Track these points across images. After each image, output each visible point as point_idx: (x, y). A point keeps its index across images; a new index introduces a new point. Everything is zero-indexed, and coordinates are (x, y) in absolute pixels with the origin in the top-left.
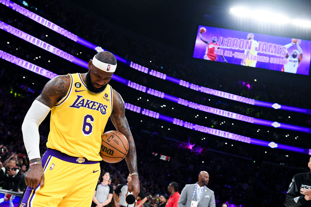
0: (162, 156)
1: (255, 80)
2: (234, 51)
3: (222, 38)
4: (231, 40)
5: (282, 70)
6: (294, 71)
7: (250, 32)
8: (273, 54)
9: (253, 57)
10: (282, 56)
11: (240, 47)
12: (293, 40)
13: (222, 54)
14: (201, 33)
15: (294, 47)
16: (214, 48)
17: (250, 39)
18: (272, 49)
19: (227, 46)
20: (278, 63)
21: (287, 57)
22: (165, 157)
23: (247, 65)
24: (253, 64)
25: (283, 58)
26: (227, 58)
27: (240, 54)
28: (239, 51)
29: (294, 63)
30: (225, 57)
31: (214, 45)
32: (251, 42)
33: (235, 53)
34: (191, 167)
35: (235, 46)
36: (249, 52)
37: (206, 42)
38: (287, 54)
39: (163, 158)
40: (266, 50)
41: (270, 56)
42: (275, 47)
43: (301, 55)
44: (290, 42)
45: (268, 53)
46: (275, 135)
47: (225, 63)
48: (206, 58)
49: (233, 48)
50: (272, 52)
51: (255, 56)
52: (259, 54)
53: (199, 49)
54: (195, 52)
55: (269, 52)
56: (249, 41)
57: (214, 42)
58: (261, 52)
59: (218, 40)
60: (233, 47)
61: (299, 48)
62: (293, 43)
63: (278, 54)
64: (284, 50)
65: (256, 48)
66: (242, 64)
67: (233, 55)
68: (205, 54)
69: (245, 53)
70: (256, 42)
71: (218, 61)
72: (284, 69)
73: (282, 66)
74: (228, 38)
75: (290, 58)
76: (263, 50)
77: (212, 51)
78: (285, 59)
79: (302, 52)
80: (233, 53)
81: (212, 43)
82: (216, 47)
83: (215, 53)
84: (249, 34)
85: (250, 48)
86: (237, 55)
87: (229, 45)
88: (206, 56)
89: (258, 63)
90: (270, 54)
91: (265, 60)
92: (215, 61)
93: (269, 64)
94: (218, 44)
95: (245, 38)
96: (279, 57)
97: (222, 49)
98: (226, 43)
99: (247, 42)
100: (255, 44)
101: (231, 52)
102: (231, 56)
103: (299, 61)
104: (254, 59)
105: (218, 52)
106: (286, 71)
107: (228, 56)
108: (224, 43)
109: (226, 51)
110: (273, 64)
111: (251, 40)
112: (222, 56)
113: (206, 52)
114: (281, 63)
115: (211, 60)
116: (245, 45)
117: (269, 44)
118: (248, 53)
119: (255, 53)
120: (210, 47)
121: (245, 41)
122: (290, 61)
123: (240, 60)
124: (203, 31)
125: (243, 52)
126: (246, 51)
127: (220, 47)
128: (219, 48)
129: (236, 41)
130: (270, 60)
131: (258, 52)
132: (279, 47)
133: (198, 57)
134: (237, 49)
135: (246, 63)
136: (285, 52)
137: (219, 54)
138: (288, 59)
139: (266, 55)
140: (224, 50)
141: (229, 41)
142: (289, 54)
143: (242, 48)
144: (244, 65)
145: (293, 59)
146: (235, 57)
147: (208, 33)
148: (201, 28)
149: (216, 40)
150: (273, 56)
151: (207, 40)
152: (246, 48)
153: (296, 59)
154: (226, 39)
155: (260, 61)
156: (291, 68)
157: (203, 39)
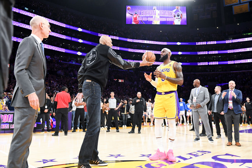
0: (119, 80)
1: (161, 31)
2: (147, 17)
3: (140, 11)
4: (145, 11)
5: (173, 24)
6: (179, 23)
7: (154, 6)
8: (168, 16)
9: (158, 19)
10: (172, 16)
11: (150, 15)
12: (176, 7)
13: (141, 20)
14: (128, 10)
15: (177, 11)
16: (137, 17)
17: (154, 9)
18: (167, 13)
19: (144, 15)
21: (175, 16)
22: (121, 80)
23: (155, 24)
24: (158, 23)
25: (173, 17)
26: (144, 21)
27: (151, 18)
28: (150, 17)
29: (179, 19)
32: (155, 11)
33: (148, 18)
34: (135, 83)
35: (147, 14)
36: (155, 16)
37: (132, 15)
38: (175, 15)
39: (120, 81)
40: (163, 14)
41: (166, 17)
42: (168, 12)
43: (182, 14)
47: (144, 24)
48: (133, 23)
51: (159, 19)
52: (160, 17)
53: (128, 19)
54: (127, 21)
55: (165, 15)
56: (154, 11)
57: (136, 14)
58: (161, 16)
59: (138, 12)
60: (147, 15)
62: (176, 9)
63: (170, 16)
64: (173, 13)
65: (158, 14)
66: (152, 24)
67: (147, 19)
69: (153, 17)
71: (140, 24)
72: (174, 23)
76: (162, 14)
77: (135, 19)
78: (174, 18)
79: (181, 13)
81: (135, 15)
82: (138, 16)
83: (138, 20)
84: (154, 7)
85: (155, 14)
86: (150, 19)
87: (144, 14)
89: (161, 22)
90: (166, 16)
91: (164, 20)
92: (138, 24)
93: (166, 22)
94: (138, 14)
95: (152, 9)
96: (171, 17)
97: (141, 17)
99: (154, 12)
100: (158, 12)
102: (147, 20)
103: (181, 18)
104: (159, 20)
108: (141, 13)
110: (168, 21)
112: (141, 21)
113: (133, 20)
114: (172, 20)
115: (136, 24)
116: (152, 13)
117: (165, 11)
119: (158, 17)
120: (134, 17)
121: (152, 11)
122: (176, 18)
123: (151, 22)
124: (129, 8)
126: (154, 16)
127: (139, 16)
129: (147, 12)
130: (166, 20)
131: (160, 16)
132: (170, 12)
133: (129, 23)
134: (149, 16)
135: (154, 23)
136: (173, 14)
137: (140, 20)
139: (164, 17)
140: (142, 17)
141: (144, 12)
142: (176, 15)
143: (151, 15)
144: (154, 24)
145: (178, 17)
146: (149, 20)
147: (132, 10)
148: (128, 7)
150: (168, 17)
151: (132, 14)
152: (153, 15)
153: (179, 17)
154: (142, 11)
155: (162, 20)
156: (177, 22)
157: (130, 13)
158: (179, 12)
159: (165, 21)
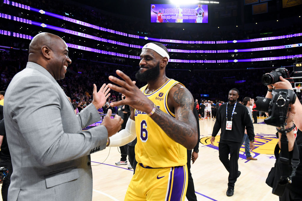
1: (184, 29)
2: (171, 16)
3: (164, 9)
5: (196, 22)
6: (201, 22)
8: (190, 14)
9: (181, 17)
10: (195, 15)
11: (174, 13)
12: (199, 5)
14: (153, 8)
15: (199, 9)
16: (161, 15)
18: (189, 11)
19: (167, 13)
20: (193, 19)
21: (197, 15)
23: (178, 22)
24: (181, 21)
25: (195, 16)
29: (200, 18)
30: (167, 19)
31: (161, 14)
32: (179, 9)
37: (156, 13)
38: (197, 13)
40: (186, 13)
41: (189, 16)
43: (203, 13)
44: (197, 7)
45: (188, 14)
46: (197, 56)
47: (167, 23)
48: (158, 21)
49: (170, 14)
50: (190, 13)
51: (182, 17)
52: (183, 15)
53: (153, 18)
54: (151, 19)
57: (160, 12)
58: (184, 14)
59: (162, 11)
61: (202, 9)
62: (199, 7)
63: (193, 14)
65: (182, 12)
66: (176, 22)
67: (171, 18)
68: (156, 20)
69: (177, 16)
70: (181, 9)
73: (195, 20)
74: (167, 9)
75: (198, 15)
77: (160, 17)
79: (203, 11)
80: (171, 17)
81: (159, 13)
82: (162, 15)
83: (162, 18)
85: (178, 13)
86: (173, 18)
88: (157, 20)
89: (184, 20)
90: (189, 14)
91: (187, 18)
92: (162, 23)
93: (189, 20)
94: (162, 13)
96: (194, 16)
97: (165, 15)
98: (166, 12)
101: (170, 16)
102: (170, 19)
103: (203, 16)
104: (182, 18)
105: (163, 18)
106: (197, 22)
107: (169, 19)
109: (167, 16)
110: (191, 19)
111: (178, 8)
113: (157, 19)
114: (194, 19)
115: (160, 22)
117: (187, 9)
118: (178, 15)
120: (158, 16)
122: (198, 17)
123: (175, 20)
124: (153, 7)
125: (175, 15)
126: (177, 14)
128: (163, 15)
129: (171, 10)
130: (189, 18)
132: (192, 10)
133: (154, 22)
134: (172, 14)
136: (196, 12)
137: (164, 18)
138: (198, 16)
139: (187, 15)
140: (166, 16)
141: (168, 11)
142: (198, 13)
143: (175, 13)
144: (177, 22)
145: (200, 15)
146: (172, 19)
147: (156, 8)
148: (152, 6)
149: (161, 11)
150: (190, 16)
151: (156, 12)
152: (177, 13)
153: (201, 15)
154: (166, 10)
155: (185, 19)
156: (199, 20)
157: (154, 11)
158: (201, 10)
159: (187, 20)
